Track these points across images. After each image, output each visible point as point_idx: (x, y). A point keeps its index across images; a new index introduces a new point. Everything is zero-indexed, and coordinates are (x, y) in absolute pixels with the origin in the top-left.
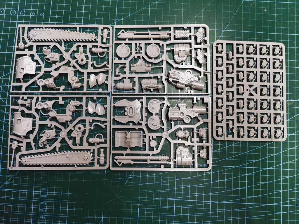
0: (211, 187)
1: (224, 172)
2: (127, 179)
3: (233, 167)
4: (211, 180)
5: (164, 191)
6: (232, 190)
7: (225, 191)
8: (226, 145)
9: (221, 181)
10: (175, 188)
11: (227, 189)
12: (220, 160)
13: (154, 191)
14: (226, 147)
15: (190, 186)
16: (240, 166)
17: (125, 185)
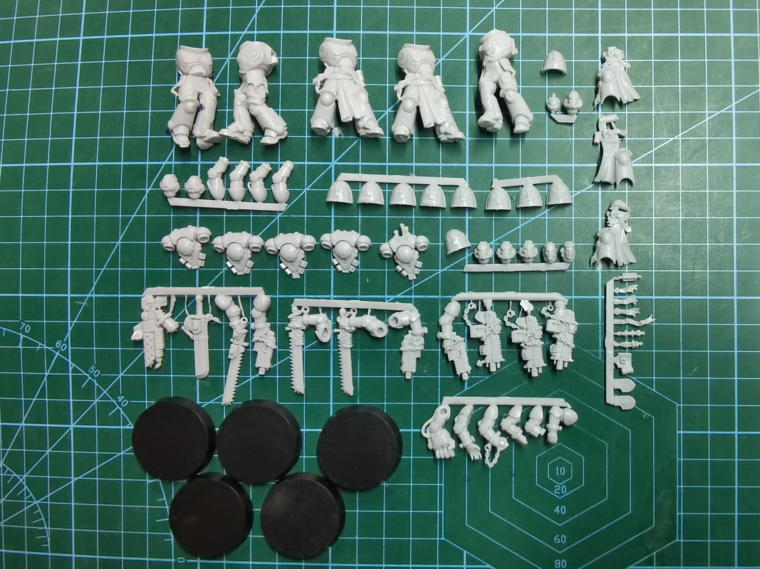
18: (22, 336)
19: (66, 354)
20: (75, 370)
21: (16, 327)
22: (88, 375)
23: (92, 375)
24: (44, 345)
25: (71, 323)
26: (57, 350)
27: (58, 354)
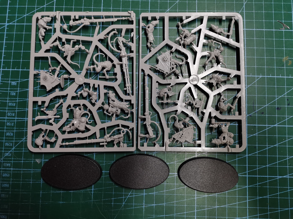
0: (248, 207)
1: (266, 184)
2: (125, 199)
3: (278, 177)
4: (247, 197)
5: (179, 215)
6: (279, 211)
7: (269, 213)
8: (267, 146)
9: (261, 197)
10: (196, 211)
11: (271, 210)
12: (259, 167)
13: (164, 216)
14: (267, 148)
15: (217, 207)
16: (288, 175)
17: (122, 208)
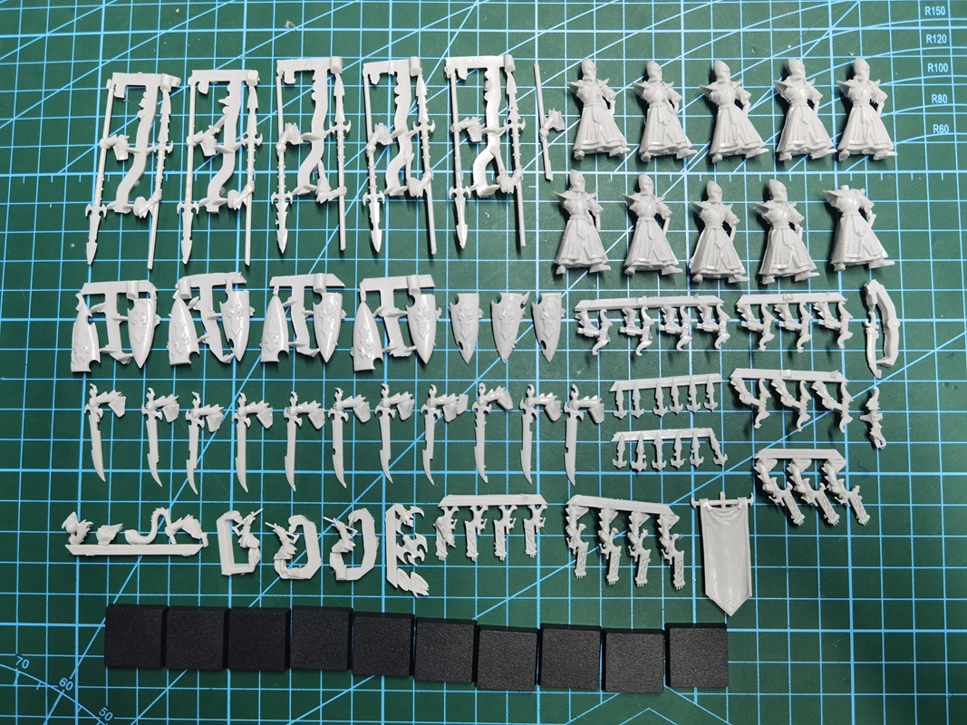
18: (18, 672)
19: (71, 693)
20: (82, 713)
21: (11, 662)
22: (98, 718)
23: (102, 719)
24: (46, 684)
25: (79, 658)
26: (61, 689)
27: (62, 693)
